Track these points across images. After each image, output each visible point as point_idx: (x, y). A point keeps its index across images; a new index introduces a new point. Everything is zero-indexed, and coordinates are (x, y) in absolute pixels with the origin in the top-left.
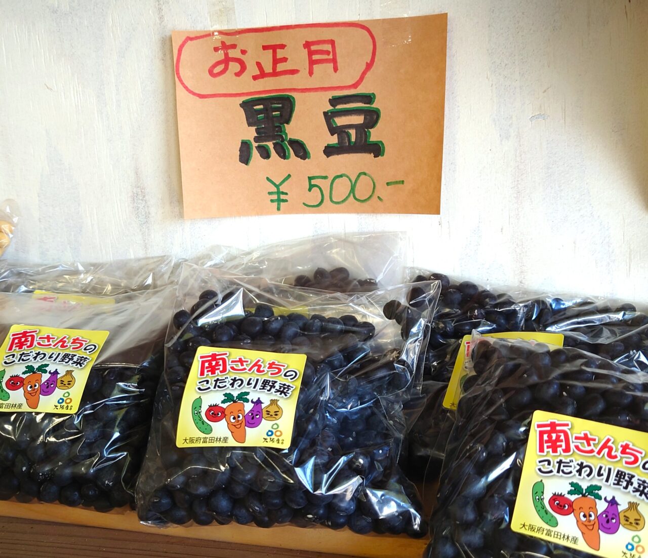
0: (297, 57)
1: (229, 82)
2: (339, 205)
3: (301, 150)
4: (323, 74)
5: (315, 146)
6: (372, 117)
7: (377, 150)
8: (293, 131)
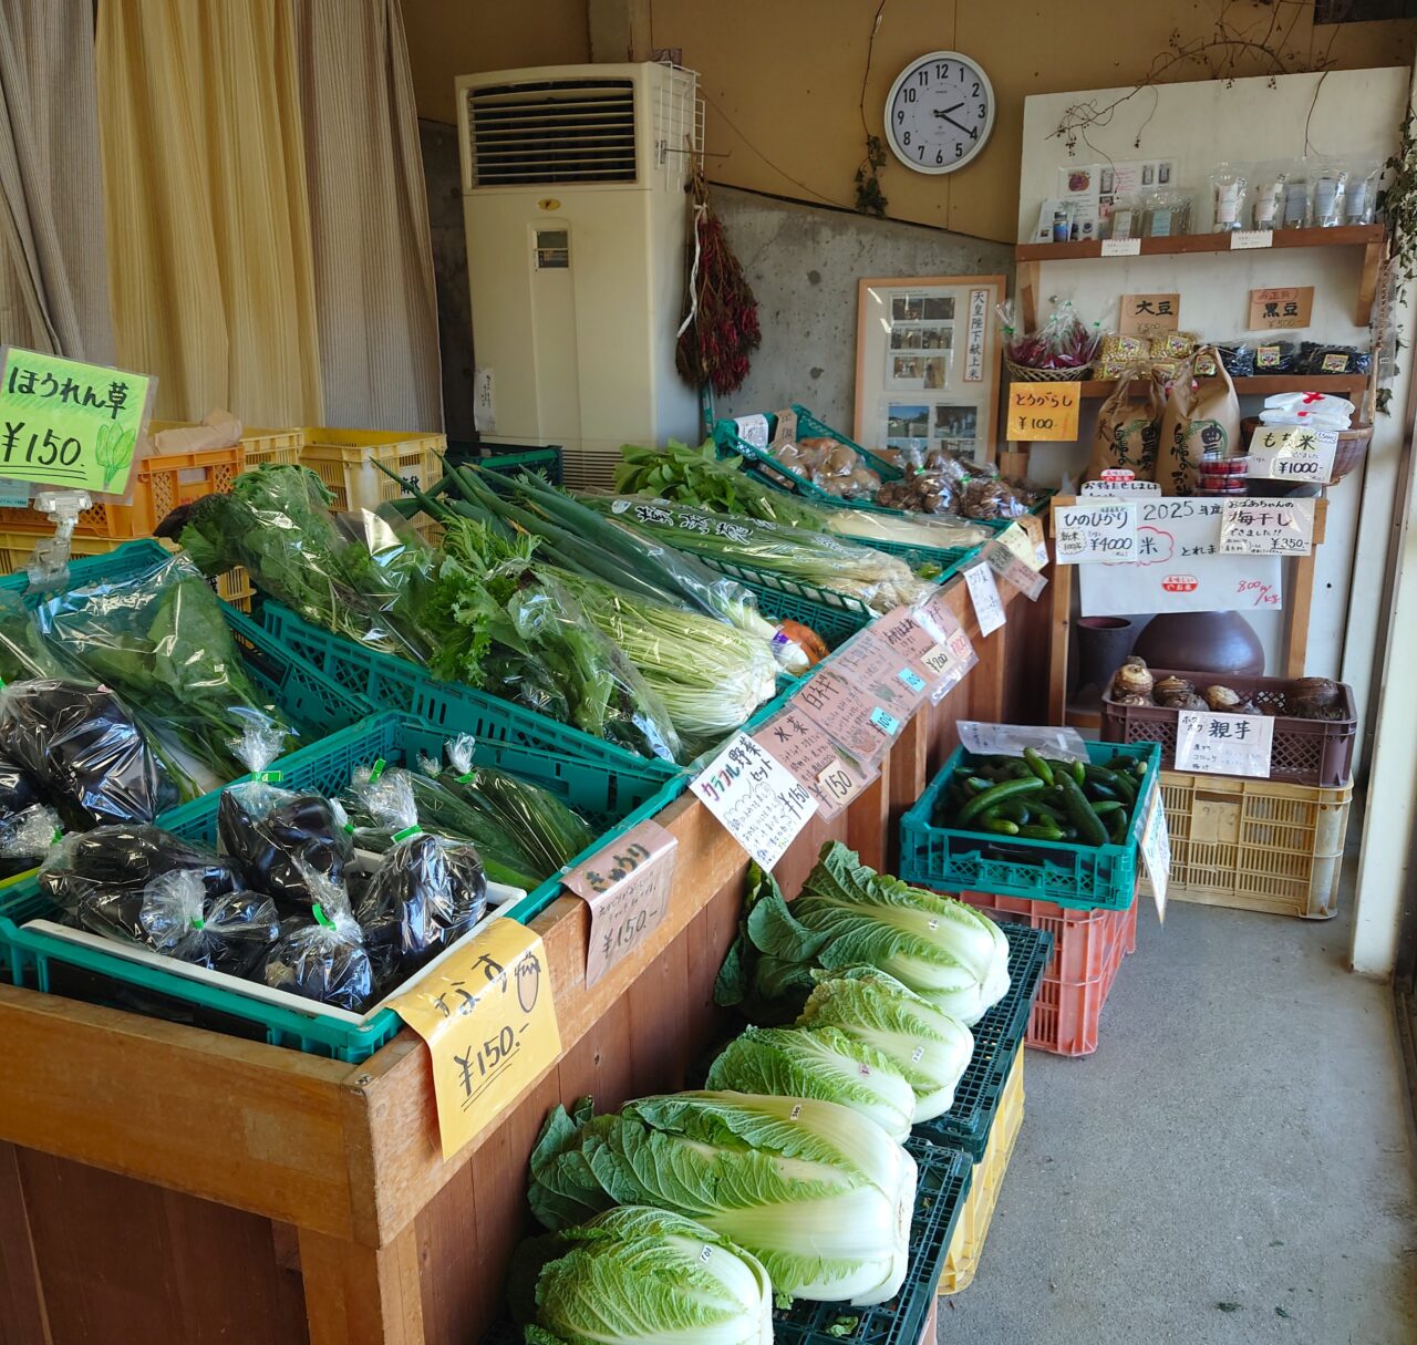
0: (1280, 295)
1: (1262, 301)
2: (1285, 327)
3: (1278, 315)
4: (1286, 299)
5: (1281, 315)
6: (1295, 307)
7: (1296, 314)
8: (1276, 311)
